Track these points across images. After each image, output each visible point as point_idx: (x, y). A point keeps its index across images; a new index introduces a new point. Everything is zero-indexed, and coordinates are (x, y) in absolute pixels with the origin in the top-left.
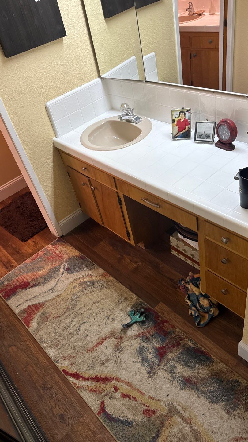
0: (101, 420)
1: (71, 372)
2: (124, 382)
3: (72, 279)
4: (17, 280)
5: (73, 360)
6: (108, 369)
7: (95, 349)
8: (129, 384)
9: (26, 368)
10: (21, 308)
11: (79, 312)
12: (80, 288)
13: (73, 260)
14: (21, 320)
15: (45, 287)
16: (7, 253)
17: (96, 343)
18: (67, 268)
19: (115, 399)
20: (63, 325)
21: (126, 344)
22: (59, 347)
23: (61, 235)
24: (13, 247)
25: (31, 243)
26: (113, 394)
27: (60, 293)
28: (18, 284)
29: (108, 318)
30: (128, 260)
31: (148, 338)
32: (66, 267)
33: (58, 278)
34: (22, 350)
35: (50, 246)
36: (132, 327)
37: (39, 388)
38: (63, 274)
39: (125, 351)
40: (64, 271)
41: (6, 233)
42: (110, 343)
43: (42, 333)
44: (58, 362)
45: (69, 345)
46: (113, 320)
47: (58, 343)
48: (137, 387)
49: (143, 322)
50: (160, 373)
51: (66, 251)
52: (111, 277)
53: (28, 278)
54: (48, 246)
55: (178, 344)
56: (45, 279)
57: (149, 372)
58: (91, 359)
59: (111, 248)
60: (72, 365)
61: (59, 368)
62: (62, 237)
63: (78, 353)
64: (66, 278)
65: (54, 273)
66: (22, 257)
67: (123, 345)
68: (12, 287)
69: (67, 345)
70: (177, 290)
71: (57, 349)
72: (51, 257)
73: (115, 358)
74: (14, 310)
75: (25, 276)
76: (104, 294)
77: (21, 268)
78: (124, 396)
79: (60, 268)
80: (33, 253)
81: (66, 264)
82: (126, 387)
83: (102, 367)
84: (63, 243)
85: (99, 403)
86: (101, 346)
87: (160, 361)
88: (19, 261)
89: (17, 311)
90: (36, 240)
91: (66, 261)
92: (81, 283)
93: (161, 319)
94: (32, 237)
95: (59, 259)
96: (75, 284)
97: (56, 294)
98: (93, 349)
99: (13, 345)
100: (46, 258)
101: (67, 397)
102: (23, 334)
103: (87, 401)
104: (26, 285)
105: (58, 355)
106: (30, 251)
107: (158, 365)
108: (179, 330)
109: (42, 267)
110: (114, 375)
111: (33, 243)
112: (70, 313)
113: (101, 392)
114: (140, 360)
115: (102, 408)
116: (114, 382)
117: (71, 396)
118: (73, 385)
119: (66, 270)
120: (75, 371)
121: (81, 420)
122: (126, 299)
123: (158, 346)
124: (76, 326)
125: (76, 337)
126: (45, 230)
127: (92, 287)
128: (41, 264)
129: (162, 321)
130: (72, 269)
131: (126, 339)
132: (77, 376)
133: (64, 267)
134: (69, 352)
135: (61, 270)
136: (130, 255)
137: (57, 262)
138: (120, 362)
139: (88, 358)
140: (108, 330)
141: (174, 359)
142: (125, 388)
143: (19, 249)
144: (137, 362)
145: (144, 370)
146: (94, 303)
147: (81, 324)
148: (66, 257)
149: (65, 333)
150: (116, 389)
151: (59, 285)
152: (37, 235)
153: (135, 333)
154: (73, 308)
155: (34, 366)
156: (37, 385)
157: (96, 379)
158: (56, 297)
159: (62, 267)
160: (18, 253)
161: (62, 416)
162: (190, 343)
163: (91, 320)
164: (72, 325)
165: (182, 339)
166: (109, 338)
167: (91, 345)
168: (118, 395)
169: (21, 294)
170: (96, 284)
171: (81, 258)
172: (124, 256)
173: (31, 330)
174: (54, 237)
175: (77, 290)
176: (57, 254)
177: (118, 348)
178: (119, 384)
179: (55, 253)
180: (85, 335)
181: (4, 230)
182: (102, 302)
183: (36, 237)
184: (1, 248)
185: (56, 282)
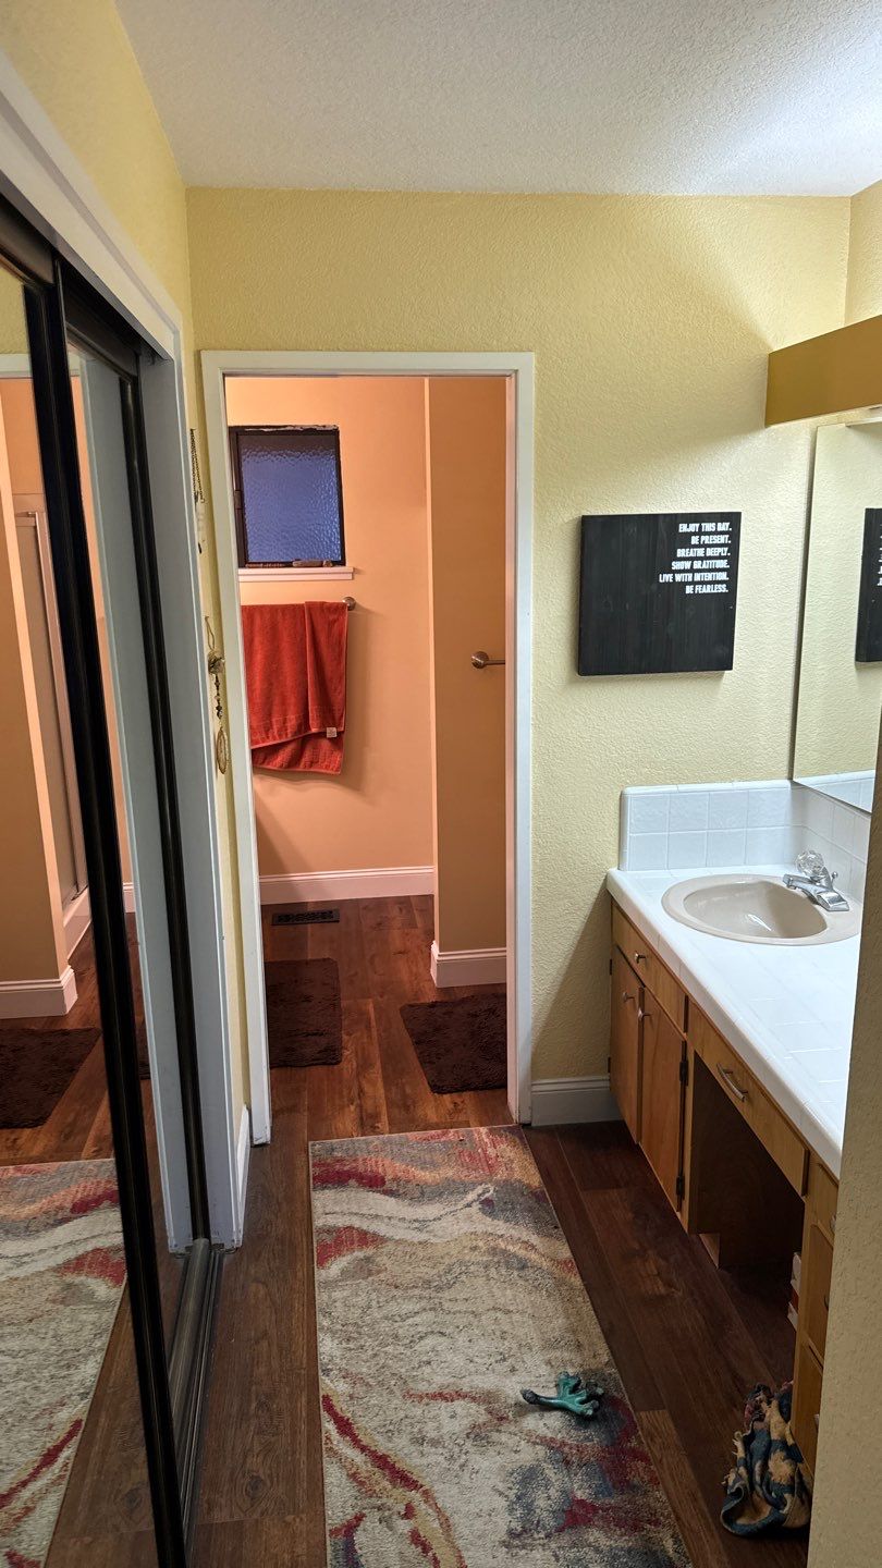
0: (329, 1549)
1: (338, 1410)
2: (439, 1511)
3: (480, 1228)
4: (365, 1160)
5: (360, 1390)
6: (425, 1461)
7: (425, 1400)
8: (446, 1525)
9: (257, 1342)
10: (331, 1221)
11: (446, 1305)
12: (485, 1259)
13: (514, 1190)
14: (315, 1245)
15: (410, 1209)
16: (383, 1095)
17: (437, 1390)
18: (486, 1199)
19: (391, 1529)
20: (393, 1308)
21: (504, 1438)
22: (352, 1346)
23: (525, 1119)
24: (404, 1091)
25: (448, 1103)
26: (395, 1517)
27: (433, 1240)
28: (361, 1169)
29: (504, 1360)
30: (653, 1268)
31: (567, 1463)
32: (487, 1195)
33: (453, 1208)
34: (274, 1303)
35: (484, 1130)
36: (547, 1414)
37: (254, 1397)
38: (469, 1205)
39: (491, 1451)
40: (475, 1201)
41: (411, 1054)
42: (468, 1413)
43: (337, 1294)
44: (327, 1372)
45: (375, 1355)
46: (513, 1370)
47: (355, 1335)
48: (460, 1543)
49: (582, 1420)
50: (538, 1554)
51: (512, 1162)
52: (579, 1278)
53: (389, 1171)
54: (481, 1129)
55: (636, 1527)
56: (423, 1194)
57: (512, 1534)
58: (402, 1414)
59: (630, 1215)
60: (351, 1397)
61: (321, 1385)
62: (526, 1126)
63: (381, 1384)
64: (469, 1217)
65: (452, 1193)
66: (405, 1118)
67: (495, 1436)
68: (346, 1168)
69: (370, 1353)
70: (735, 1410)
71: (344, 1345)
72: (470, 1157)
73: (457, 1449)
74: (315, 1216)
75: (387, 1162)
76: (533, 1304)
77: (390, 1142)
78: (415, 1538)
79: (473, 1191)
80: (436, 1122)
81: (492, 1188)
82: (436, 1525)
83: (413, 1448)
84: (518, 1141)
85: (350, 1513)
86: (444, 1404)
87: (560, 1530)
88: (396, 1126)
89: (319, 1222)
90: (462, 1102)
91: (497, 1183)
92: (494, 1249)
93: (634, 1443)
94: (457, 1091)
95: (483, 1169)
96: (481, 1244)
97: (423, 1237)
98: (421, 1397)
99: (264, 1283)
100: (458, 1152)
101: (294, 1453)
102: (300, 1274)
103: (327, 1490)
104: (374, 1182)
105: (338, 1361)
106: (432, 1116)
107: (548, 1536)
108: (664, 1498)
109: (434, 1165)
110: (426, 1483)
111: (452, 1106)
112: (426, 1293)
113: (372, 1494)
114: (512, 1494)
115: (350, 1529)
116: (415, 1496)
117: (304, 1458)
118: (324, 1439)
119: (481, 1202)
120: (349, 1415)
121: (289, 1518)
122: (579, 1346)
123: (580, 1495)
124: (420, 1329)
125: (401, 1349)
126: (499, 1092)
127: (516, 1273)
128: (438, 1157)
129: (633, 1450)
130: (496, 1207)
131: (512, 1428)
132: (345, 1426)
133: (484, 1193)
134: (364, 1370)
135: (471, 1196)
136: (666, 1259)
137: (474, 1174)
138: (462, 1466)
139: (397, 1407)
140: (485, 1382)
141: (597, 1550)
142: (430, 1526)
143: (414, 1103)
144: (501, 1494)
145: (503, 1522)
146: (494, 1309)
147: (432, 1332)
148: (501, 1175)
149: (384, 1326)
150: (409, 1513)
151: (443, 1223)
152: (472, 1092)
153: (542, 1431)
154: (439, 1289)
155: (275, 1349)
156: (254, 1388)
157: (382, 1461)
158: (420, 1243)
159: (479, 1190)
160: (407, 1108)
161: (256, 1483)
162: (669, 1544)
163: (462, 1340)
164: (410, 1321)
165: (657, 1523)
166: (474, 1399)
167: (423, 1387)
168: (404, 1526)
169: (353, 1194)
170: (529, 1273)
171: (538, 1197)
172: (650, 1252)
173: (321, 1275)
174: (507, 1118)
175: (475, 1257)
176: (487, 1158)
177: (477, 1435)
178: (423, 1506)
179: (485, 1151)
180: (425, 1359)
181: (412, 1048)
182: (516, 1317)
183: (467, 1095)
184: (380, 1080)
185: (442, 1212)
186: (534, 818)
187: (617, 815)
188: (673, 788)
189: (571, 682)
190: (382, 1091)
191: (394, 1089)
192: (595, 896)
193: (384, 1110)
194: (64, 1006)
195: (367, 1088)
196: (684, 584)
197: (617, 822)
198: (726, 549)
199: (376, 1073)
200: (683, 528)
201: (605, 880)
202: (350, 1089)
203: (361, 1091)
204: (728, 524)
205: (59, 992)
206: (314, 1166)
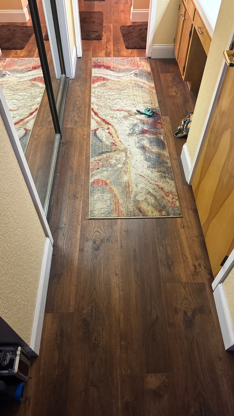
0: (91, 133)
1: (95, 111)
2: (115, 129)
3: (133, 79)
4: (106, 63)
5: (100, 108)
6: (113, 121)
7: (115, 111)
8: (116, 131)
9: (77, 97)
10: (96, 75)
11: (122, 94)
12: (133, 85)
13: (143, 72)
14: (92, 80)
15: (116, 74)
16: (112, 49)
17: (117, 109)
19: (104, 131)
20: (109, 93)
21: (131, 118)
22: (99, 99)
23: (150, 56)
24: (118, 48)
26: (105, 129)
27: (121, 81)
28: (105, 65)
29: (134, 105)
30: (174, 90)
31: (144, 123)
32: (136, 72)
34: (81, 90)
35: (138, 58)
36: (141, 115)
37: (76, 107)
38: (131, 74)
39: (128, 120)
41: (122, 39)
42: (123, 114)
43: (97, 90)
44: (93, 104)
45: (104, 102)
46: (135, 107)
47: (100, 98)
48: (118, 134)
49: (149, 116)
50: (134, 137)
52: (155, 91)
55: (156, 135)
56: (120, 71)
57: (129, 134)
58: (109, 113)
59: (171, 79)
60: (98, 109)
61: (91, 106)
63: (105, 107)
64: (131, 77)
65: (127, 71)
66: (117, 54)
67: (129, 118)
68: (101, 64)
69: (103, 101)
71: (97, 99)
72: (133, 63)
73: (120, 120)
74: (92, 74)
75: (112, 64)
76: (143, 95)
77: (113, 59)
78: (109, 133)
80: (126, 56)
81: (138, 71)
82: (114, 131)
83: (110, 118)
84: (147, 61)
85: (96, 128)
86: (119, 112)
87: (140, 134)
88: (115, 56)
89: (93, 75)
90: (134, 51)
92: (136, 83)
93: (159, 121)
94: (133, 49)
95: (136, 67)
96: (132, 82)
97: (119, 80)
98: (114, 110)
99: (79, 86)
100: (130, 62)
101: (85, 117)
102: (88, 85)
103: (91, 124)
104: (108, 68)
105: (95, 102)
106: (125, 54)
107: (137, 135)
108: (163, 130)
109: (124, 65)
110: (113, 124)
111: (131, 52)
112: (118, 91)
113: (101, 125)
114: (131, 128)
115: (96, 130)
116: (110, 126)
117: (87, 118)
118: (91, 116)
119: (134, 74)
120: (97, 112)
121: (83, 128)
122: (152, 103)
123: (145, 129)
124: (115, 98)
125: (110, 101)
126: (144, 50)
127: (140, 88)
128: (125, 63)
129: (159, 122)
130: (138, 75)
131: (133, 117)
132: (96, 114)
133: (135, 72)
134: (101, 104)
135: (132, 72)
136: (177, 88)
137: (134, 68)
138: (121, 122)
139: (108, 111)
140: (129, 109)
141: (147, 137)
142: (112, 130)
144: (128, 127)
145: (128, 132)
146: (133, 95)
147: (118, 99)
148: (141, 68)
149: (107, 97)
150: (108, 129)
151: (124, 77)
152: (136, 49)
153: (140, 118)
154: (121, 90)
155: (81, 99)
156: (76, 106)
157: (104, 120)
158: (118, 81)
159: (134, 71)
160: (119, 52)
161: (76, 122)
162: (162, 138)
163: (125, 100)
164: (113, 96)
165: (161, 134)
166: (125, 111)
167: (114, 108)
168: (107, 131)
169: (102, 70)
170: (143, 89)
171: (149, 74)
172: (174, 87)
173: (93, 86)
175: (131, 85)
176: (138, 64)
177: (125, 117)
178: (111, 128)
180: (116, 103)
181: (122, 37)
182: (138, 97)
183: (135, 50)
184: (112, 45)
185: (124, 75)
190: (112, 47)
191: (116, 47)
193: (112, 52)
194: (26, 20)
195: (109, 47)
199: (111, 43)
202: (104, 46)
203: (107, 47)
205: (24, 15)
206: (93, 63)
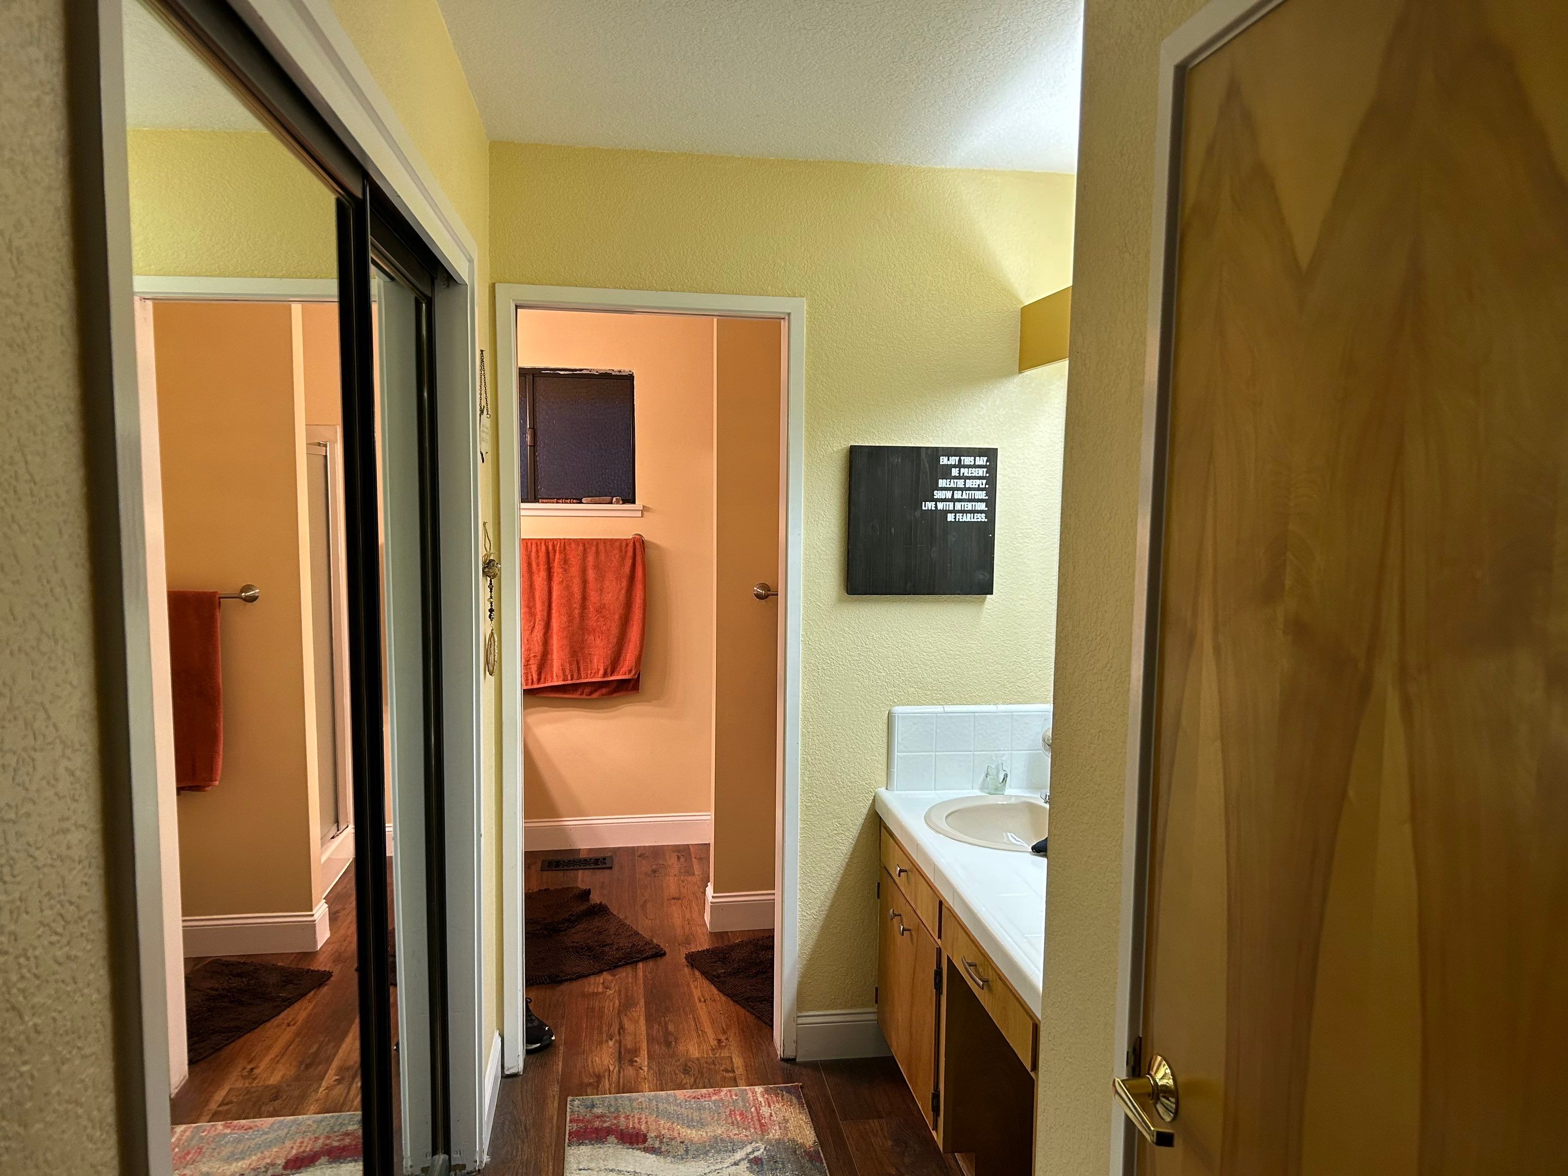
4: (627, 1116)
13: (786, 1148)
16: (645, 1032)
18: (755, 1157)
23: (791, 1052)
24: (667, 1029)
25: (711, 1039)
28: (622, 1126)
32: (756, 1154)
33: (718, 1167)
35: (759, 1089)
38: (736, 1164)
40: (743, 1159)
51: (787, 1120)
53: (653, 1127)
54: (756, 1088)
56: (687, 1152)
62: (791, 1061)
65: (718, 1152)
66: (665, 1052)
72: (741, 1114)
75: (651, 1119)
77: (655, 1099)
79: (742, 1149)
81: (763, 1146)
84: (794, 1099)
90: (727, 1039)
91: (768, 1141)
95: (755, 1130)
104: (635, 1138)
109: (702, 1124)
111: (716, 1042)
119: (750, 1161)
128: (707, 1115)
130: (765, 1167)
133: (753, 1152)
135: (739, 1155)
137: (745, 1132)
143: (676, 1040)
148: (774, 1134)
159: (749, 1149)
169: (611, 1150)
171: (812, 1156)
174: (771, 1052)
176: (760, 1116)
179: (758, 1109)
184: (642, 1017)
185: (707, 1171)
186: (803, 735)
187: (886, 734)
188: (939, 709)
189: (840, 601)
190: (644, 1028)
191: (656, 1026)
192: (864, 817)
193: (644, 1046)
194: (315, 942)
195: (627, 1024)
196: (945, 512)
197: (885, 740)
198: (984, 481)
199: (639, 1012)
200: (944, 461)
201: (874, 800)
202: (610, 1026)
203: (622, 1028)
204: (985, 459)
205: (311, 927)
206: (571, 1121)
